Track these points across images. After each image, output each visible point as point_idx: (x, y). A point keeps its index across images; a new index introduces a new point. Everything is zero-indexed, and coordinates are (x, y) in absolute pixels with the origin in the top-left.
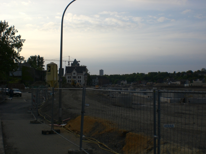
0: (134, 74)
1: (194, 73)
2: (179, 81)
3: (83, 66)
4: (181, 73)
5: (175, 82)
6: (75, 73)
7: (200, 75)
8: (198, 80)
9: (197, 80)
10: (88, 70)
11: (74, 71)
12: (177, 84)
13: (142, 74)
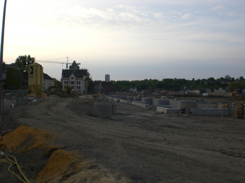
0: (146, 80)
1: (216, 80)
2: (198, 90)
3: (83, 69)
4: (201, 80)
5: (193, 90)
6: (73, 78)
7: (223, 83)
8: (221, 89)
9: (219, 89)
10: (89, 75)
11: (73, 76)
12: (196, 93)
13: (155, 81)
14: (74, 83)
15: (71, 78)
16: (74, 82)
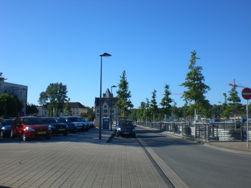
6: (106, 106)
14: (107, 112)
15: (104, 107)
16: (107, 110)
